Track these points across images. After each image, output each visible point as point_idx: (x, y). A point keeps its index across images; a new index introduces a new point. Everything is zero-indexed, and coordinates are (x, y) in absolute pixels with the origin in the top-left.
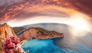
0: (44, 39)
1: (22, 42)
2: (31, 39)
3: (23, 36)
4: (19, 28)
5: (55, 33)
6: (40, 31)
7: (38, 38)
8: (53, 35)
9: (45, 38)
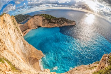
0: (50, 27)
1: (26, 32)
2: (37, 28)
3: (27, 24)
4: (24, 15)
5: (64, 21)
6: (46, 19)
7: (44, 26)
8: (62, 22)
9: (53, 27)
